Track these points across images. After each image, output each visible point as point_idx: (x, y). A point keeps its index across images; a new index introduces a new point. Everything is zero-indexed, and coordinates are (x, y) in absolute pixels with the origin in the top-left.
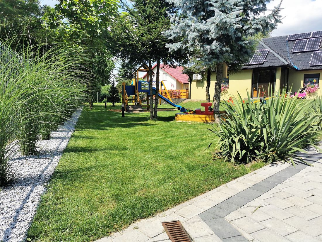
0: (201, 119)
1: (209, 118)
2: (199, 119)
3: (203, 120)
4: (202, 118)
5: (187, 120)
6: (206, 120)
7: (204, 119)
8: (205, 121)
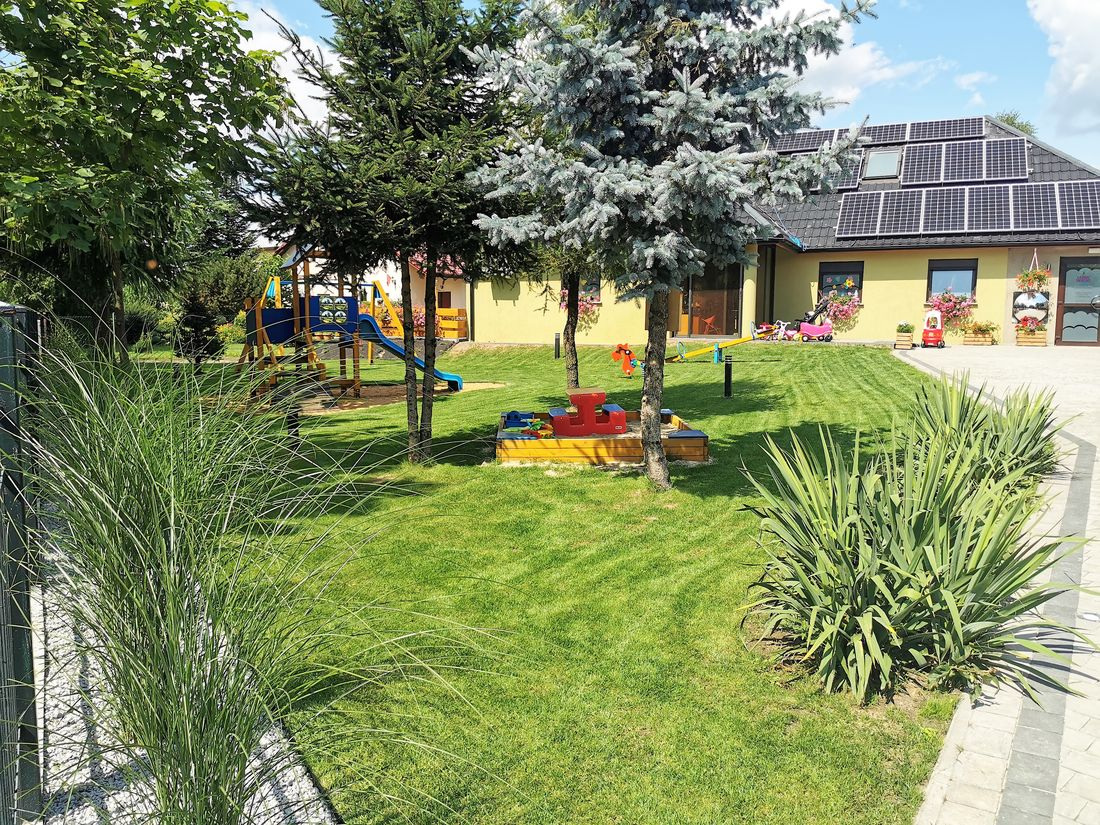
0: (583, 453)
1: (608, 448)
2: (576, 453)
3: (588, 457)
4: (585, 450)
5: (535, 459)
6: (598, 457)
7: (591, 453)
8: (595, 460)
